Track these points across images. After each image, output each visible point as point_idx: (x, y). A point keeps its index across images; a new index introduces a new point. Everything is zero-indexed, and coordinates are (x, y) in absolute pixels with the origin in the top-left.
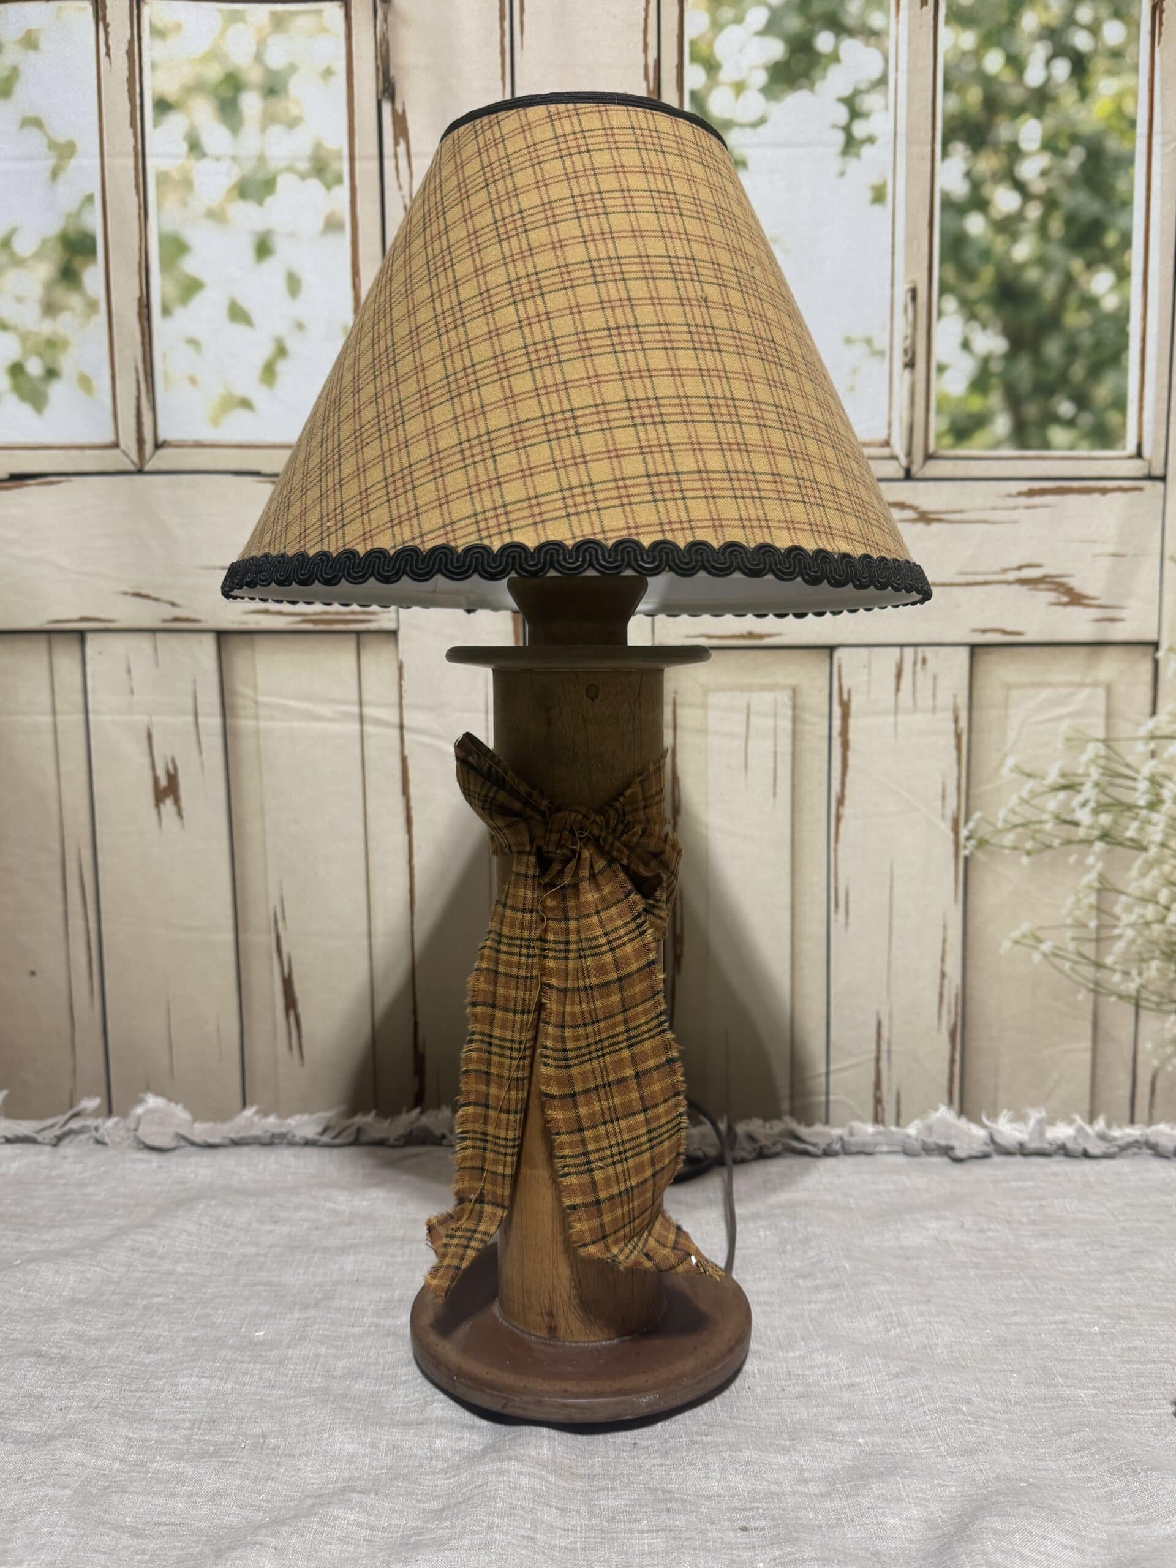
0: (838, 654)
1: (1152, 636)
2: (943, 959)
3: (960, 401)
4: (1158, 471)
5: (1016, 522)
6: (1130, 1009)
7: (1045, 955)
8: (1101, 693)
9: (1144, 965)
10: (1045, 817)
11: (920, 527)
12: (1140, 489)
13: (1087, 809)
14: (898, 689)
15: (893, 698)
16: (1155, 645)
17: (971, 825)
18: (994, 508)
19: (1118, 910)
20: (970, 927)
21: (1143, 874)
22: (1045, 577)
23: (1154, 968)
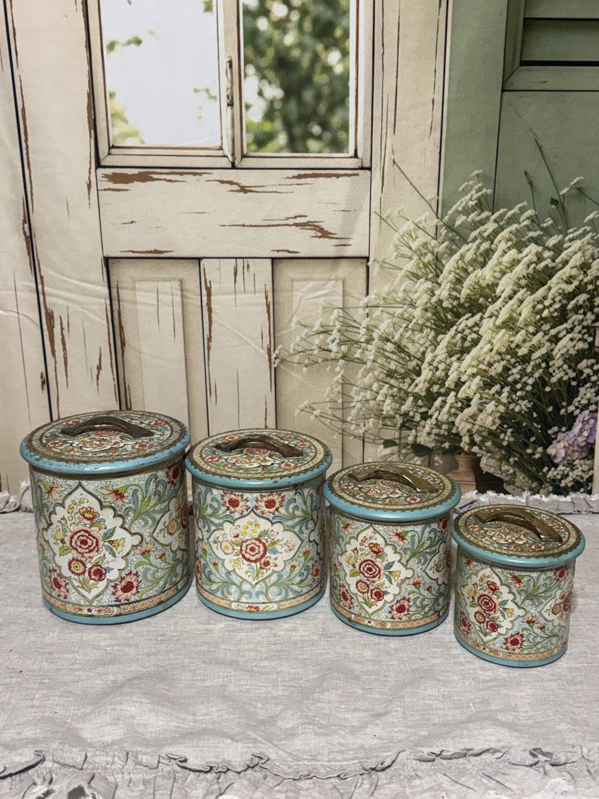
0: (203, 262)
1: (366, 254)
2: (266, 419)
3: (259, 125)
4: (367, 165)
5: (292, 192)
6: (360, 443)
7: (316, 417)
8: (340, 283)
9: (366, 421)
10: (314, 347)
11: (242, 194)
12: (357, 175)
13: (335, 343)
14: (235, 281)
15: (233, 284)
17: (277, 352)
18: (280, 185)
19: (352, 394)
20: (279, 402)
21: (364, 376)
22: (309, 222)
23: (371, 422)
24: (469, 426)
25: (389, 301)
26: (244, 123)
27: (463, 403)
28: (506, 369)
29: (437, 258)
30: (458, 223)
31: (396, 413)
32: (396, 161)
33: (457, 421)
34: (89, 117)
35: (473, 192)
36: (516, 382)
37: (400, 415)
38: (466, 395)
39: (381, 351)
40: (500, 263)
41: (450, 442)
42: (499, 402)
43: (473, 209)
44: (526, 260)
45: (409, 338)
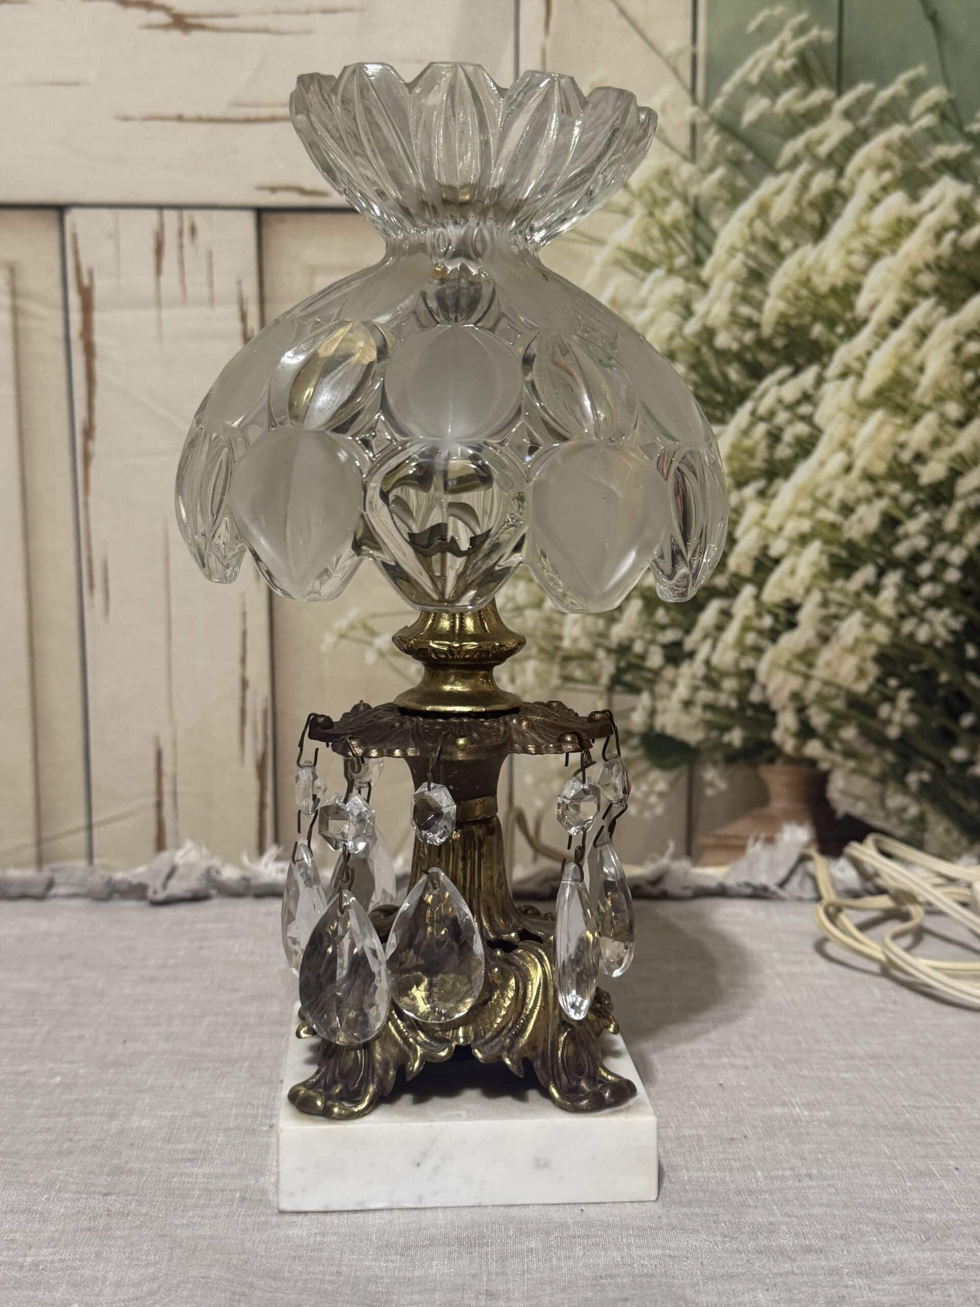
0: (73, 217)
2: (243, 661)
7: (381, 654)
11: (175, 35)
14: (158, 270)
15: (153, 283)
20: (277, 617)
24: (794, 683)
27: (776, 617)
28: (890, 522)
29: (697, 213)
30: (749, 116)
31: (597, 645)
33: (763, 668)
35: (786, 34)
36: (917, 558)
37: (609, 651)
38: (785, 595)
40: (863, 230)
41: (745, 727)
42: (873, 614)
43: (788, 80)
44: (930, 221)
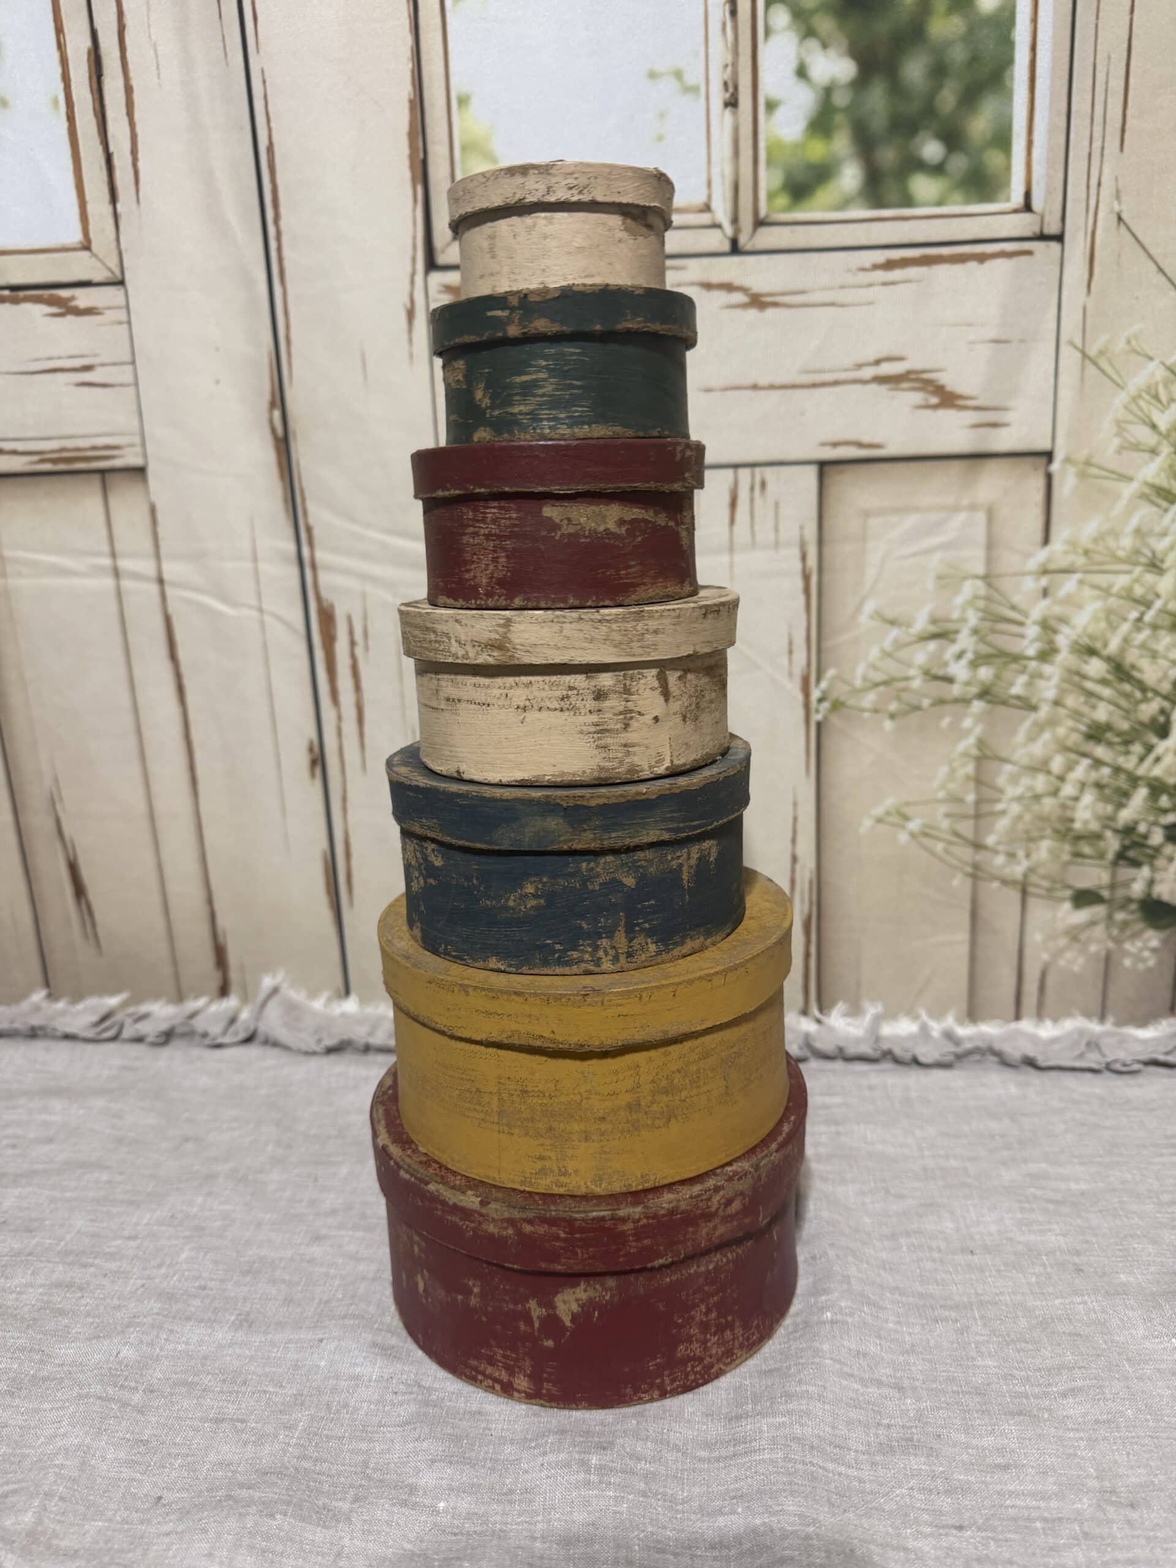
1: (1044, 445)
2: (794, 841)
3: (798, 146)
4: (1053, 228)
5: (871, 303)
6: (1015, 895)
7: (913, 835)
8: (981, 517)
9: (1032, 845)
10: (912, 672)
11: (752, 313)
12: (1029, 253)
13: (963, 662)
14: (732, 522)
15: (727, 531)
16: (1049, 456)
17: (824, 685)
18: (842, 287)
19: (1001, 781)
20: (825, 805)
21: (1031, 739)
22: (909, 372)
23: (1044, 848)
25: (1097, 558)
26: (762, 145)
31: (1105, 827)
32: (1124, 216)
34: (412, 157)
37: (1116, 831)
39: (1075, 678)
45: (1143, 646)
